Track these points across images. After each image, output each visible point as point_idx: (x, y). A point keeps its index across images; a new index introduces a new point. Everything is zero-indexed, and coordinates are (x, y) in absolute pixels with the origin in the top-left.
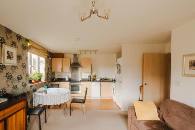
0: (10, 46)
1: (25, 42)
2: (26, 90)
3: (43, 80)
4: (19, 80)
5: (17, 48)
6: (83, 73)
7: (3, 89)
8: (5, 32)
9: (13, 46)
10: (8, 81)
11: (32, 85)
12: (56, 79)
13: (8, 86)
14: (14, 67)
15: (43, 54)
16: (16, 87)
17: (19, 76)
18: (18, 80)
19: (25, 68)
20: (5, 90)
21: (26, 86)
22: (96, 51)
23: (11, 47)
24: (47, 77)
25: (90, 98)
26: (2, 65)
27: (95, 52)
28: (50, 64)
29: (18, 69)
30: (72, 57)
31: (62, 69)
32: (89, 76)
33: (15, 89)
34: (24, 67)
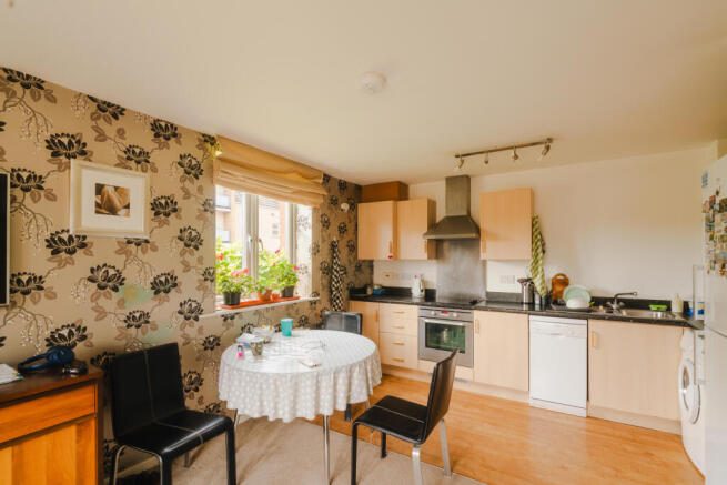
0: (117, 165)
1: (200, 147)
2: (200, 330)
3: (304, 292)
4: (162, 294)
5: (155, 170)
6: (496, 264)
7: (73, 325)
8: (88, 116)
9: (133, 164)
10: (98, 298)
11: (233, 311)
12: (376, 287)
13: (101, 314)
14: (133, 245)
15: (297, 188)
16: (142, 320)
17: (163, 279)
18: (156, 293)
19: (197, 248)
20: (85, 329)
21: (200, 317)
22: (550, 140)
23: (119, 169)
24: (325, 282)
25: (521, 399)
26: (71, 238)
27: (543, 147)
28: (342, 230)
29: (155, 249)
30: (439, 192)
31: (395, 246)
32: (522, 281)
33: (138, 327)
34: (192, 241)
